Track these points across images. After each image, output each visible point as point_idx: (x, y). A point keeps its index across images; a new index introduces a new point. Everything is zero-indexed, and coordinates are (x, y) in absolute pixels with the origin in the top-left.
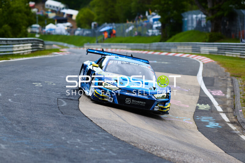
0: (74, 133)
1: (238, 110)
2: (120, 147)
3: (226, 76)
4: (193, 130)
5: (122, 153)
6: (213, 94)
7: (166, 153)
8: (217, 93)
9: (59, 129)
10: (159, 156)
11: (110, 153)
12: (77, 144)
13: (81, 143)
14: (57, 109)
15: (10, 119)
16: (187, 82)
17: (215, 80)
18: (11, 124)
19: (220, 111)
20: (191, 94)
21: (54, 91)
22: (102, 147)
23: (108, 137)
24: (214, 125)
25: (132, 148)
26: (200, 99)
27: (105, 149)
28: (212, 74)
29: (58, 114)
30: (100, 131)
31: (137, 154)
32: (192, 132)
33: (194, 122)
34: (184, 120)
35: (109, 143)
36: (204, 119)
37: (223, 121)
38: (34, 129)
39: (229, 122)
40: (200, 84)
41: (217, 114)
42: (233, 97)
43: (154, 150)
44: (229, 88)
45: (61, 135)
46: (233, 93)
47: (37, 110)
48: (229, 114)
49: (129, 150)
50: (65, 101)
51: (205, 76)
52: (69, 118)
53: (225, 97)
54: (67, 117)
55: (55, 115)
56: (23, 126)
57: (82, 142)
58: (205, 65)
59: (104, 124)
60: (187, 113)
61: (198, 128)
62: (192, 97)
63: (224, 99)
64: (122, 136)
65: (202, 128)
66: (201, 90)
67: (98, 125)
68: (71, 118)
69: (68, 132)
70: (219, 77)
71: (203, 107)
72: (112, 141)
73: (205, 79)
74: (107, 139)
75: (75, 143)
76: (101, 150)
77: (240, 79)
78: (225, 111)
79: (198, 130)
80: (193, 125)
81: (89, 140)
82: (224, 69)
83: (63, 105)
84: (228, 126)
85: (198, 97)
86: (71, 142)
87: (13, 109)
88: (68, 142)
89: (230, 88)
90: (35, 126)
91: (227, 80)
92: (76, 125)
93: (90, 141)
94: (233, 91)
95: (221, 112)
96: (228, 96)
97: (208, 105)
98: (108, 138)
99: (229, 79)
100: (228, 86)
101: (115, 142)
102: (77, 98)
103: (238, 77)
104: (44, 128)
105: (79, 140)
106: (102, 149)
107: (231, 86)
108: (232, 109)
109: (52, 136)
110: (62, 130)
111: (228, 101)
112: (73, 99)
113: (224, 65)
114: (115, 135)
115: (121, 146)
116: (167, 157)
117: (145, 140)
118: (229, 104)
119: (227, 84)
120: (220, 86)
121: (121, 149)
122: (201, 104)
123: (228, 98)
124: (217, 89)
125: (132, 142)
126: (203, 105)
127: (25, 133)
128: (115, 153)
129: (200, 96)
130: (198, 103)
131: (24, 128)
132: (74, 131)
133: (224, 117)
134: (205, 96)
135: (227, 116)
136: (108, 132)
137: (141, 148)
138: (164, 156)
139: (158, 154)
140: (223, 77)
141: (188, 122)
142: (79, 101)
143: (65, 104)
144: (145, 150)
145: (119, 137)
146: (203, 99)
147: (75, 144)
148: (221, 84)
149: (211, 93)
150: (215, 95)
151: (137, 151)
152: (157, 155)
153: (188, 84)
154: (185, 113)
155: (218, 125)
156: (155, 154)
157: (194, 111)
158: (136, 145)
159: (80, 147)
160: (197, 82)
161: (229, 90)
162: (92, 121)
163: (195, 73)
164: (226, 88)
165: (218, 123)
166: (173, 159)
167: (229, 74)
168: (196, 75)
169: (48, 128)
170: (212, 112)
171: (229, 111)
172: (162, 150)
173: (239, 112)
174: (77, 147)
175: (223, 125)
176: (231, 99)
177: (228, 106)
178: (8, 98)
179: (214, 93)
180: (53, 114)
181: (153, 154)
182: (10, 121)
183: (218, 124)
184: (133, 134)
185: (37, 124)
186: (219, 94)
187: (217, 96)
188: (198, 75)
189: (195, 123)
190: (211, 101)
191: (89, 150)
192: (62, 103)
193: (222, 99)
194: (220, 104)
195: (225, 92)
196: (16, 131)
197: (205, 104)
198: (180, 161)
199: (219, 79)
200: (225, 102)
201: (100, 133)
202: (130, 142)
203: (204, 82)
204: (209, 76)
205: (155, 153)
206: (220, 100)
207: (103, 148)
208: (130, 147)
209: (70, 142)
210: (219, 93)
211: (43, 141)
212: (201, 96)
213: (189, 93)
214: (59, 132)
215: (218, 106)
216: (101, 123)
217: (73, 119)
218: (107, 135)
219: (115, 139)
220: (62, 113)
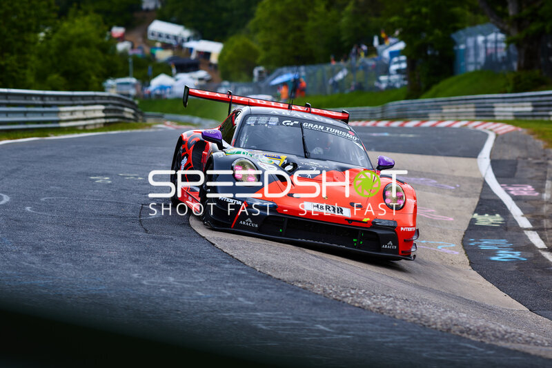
0: (165, 267)
2: (268, 290)
3: (544, 156)
4: (460, 267)
5: (269, 300)
6: (512, 193)
7: (375, 300)
8: (523, 190)
9: (130, 259)
10: (357, 305)
11: (240, 301)
12: (165, 285)
13: (176, 283)
14: (137, 225)
15: (17, 244)
16: (453, 171)
17: (519, 166)
18: (19, 252)
19: (525, 227)
20: (460, 194)
22: (224, 291)
23: (243, 273)
24: (510, 256)
26: (480, 204)
27: (229, 294)
28: (512, 153)
29: (135, 233)
30: (228, 262)
31: (305, 302)
32: (457, 270)
33: (464, 252)
34: (439, 247)
35: (242, 284)
36: (486, 244)
37: (531, 247)
38: (71, 259)
39: (544, 250)
40: (483, 175)
41: (517, 233)
43: (348, 294)
44: (549, 180)
45: (131, 269)
47: (88, 227)
48: (546, 233)
49: (288, 295)
51: (497, 157)
52: (160, 239)
53: (539, 199)
54: (155, 238)
55: (128, 235)
56: (45, 256)
57: (178, 282)
58: (499, 139)
59: (240, 249)
60: (448, 234)
61: (471, 264)
62: (463, 201)
63: (536, 202)
64: (279, 270)
65: (480, 262)
66: (485, 185)
67: (225, 251)
68: (165, 239)
69: (151, 265)
70: (530, 159)
71: (485, 220)
72: (251, 279)
73: (495, 164)
74: (239, 276)
75: (161, 283)
76: (221, 295)
78: (537, 227)
79: (470, 268)
80: (460, 256)
81: (195, 279)
82: (541, 144)
84: (543, 257)
85: (476, 200)
86: (152, 283)
87: (31, 224)
88: (145, 282)
90: (76, 254)
91: (547, 164)
92: (173, 252)
93: (197, 281)
95: (527, 229)
96: (547, 196)
97: (498, 215)
98: (244, 275)
100: (548, 176)
101: (257, 281)
104: (93, 258)
105: (171, 279)
106: (223, 293)
109: (110, 271)
110: (136, 261)
111: (545, 205)
113: (542, 135)
114: (262, 270)
115: (269, 288)
116: (378, 306)
117: (331, 277)
118: (547, 211)
119: (546, 172)
120: (530, 176)
121: (268, 293)
122: (481, 213)
123: (545, 200)
124: (523, 182)
125: (300, 282)
126: (487, 215)
127: (46, 267)
128: (252, 301)
129: (480, 198)
130: (475, 212)
131: (47, 258)
132: (165, 262)
133: (535, 239)
134: (492, 197)
135: (541, 236)
136: (246, 263)
137: (320, 291)
138: (369, 306)
139: (356, 302)
140: (538, 159)
141: (448, 251)
144: (326, 295)
145: (269, 273)
146: (488, 204)
147: (161, 286)
148: (532, 172)
149: (507, 191)
150: (516, 194)
151: (307, 296)
152: (353, 304)
153: (456, 174)
154: (444, 232)
155: (519, 256)
156: (349, 302)
157: (466, 228)
158: (307, 286)
159: (170, 292)
160: (478, 170)
161: (549, 185)
162: (214, 244)
163: (474, 153)
164: (544, 180)
165: (519, 251)
166: (391, 310)
167: (551, 152)
168: (475, 156)
169: (104, 259)
170: (507, 229)
171: (547, 225)
172: (369, 296)
174: (163, 290)
175: (530, 255)
177: (544, 217)
178: (25, 205)
179: (515, 191)
180: (124, 233)
181: (344, 302)
182: (18, 245)
183: (518, 254)
184: (307, 268)
185: (79, 251)
186: (525, 193)
187: (521, 196)
188: (480, 156)
189: (466, 253)
190: (505, 206)
191: (190, 296)
193: (533, 202)
194: (526, 212)
195: (540, 189)
196: (27, 264)
197: (492, 213)
198: (406, 313)
199: (528, 163)
200: (537, 209)
201: (227, 266)
202: (293, 282)
203: (494, 170)
204: (507, 157)
205: (349, 300)
206: (528, 205)
207: (226, 292)
208: (292, 289)
209: (149, 282)
210: (527, 190)
211: (86, 280)
212: (483, 197)
213: (457, 193)
214: (129, 265)
215: (523, 216)
216: (234, 248)
217: (169, 241)
218: (242, 269)
219: (258, 276)
220: (146, 231)
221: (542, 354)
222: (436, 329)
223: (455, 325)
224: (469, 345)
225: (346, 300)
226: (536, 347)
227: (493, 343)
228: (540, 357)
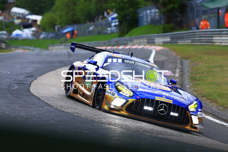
0: (20, 109)
1: (186, 86)
3: (176, 59)
5: (63, 121)
7: (107, 120)
8: (167, 73)
9: (5, 106)
10: (100, 122)
11: (51, 122)
12: (20, 116)
14: (8, 92)
17: (165, 63)
21: (8, 78)
23: (52, 110)
25: (75, 117)
27: (47, 119)
28: (162, 58)
29: (7, 95)
30: (46, 106)
42: (182, 75)
43: (96, 118)
46: (181, 72)
49: (71, 118)
50: (17, 85)
51: (157, 60)
52: (18, 97)
53: (174, 77)
54: (15, 97)
55: (4, 96)
57: (25, 115)
58: (157, 52)
59: (51, 100)
64: (67, 108)
67: (45, 101)
69: (14, 108)
70: (170, 60)
72: (56, 112)
73: (155, 63)
75: (18, 116)
77: (189, 60)
82: (174, 54)
83: (15, 88)
86: (15, 115)
88: (11, 115)
89: (179, 68)
91: (177, 62)
92: (23, 102)
94: (182, 71)
96: (177, 75)
98: (53, 111)
99: (179, 61)
100: (177, 67)
101: (58, 113)
102: (29, 83)
103: (187, 59)
105: (23, 114)
106: (44, 119)
107: (180, 66)
108: (180, 85)
112: (25, 83)
113: (174, 50)
114: (60, 109)
115: (63, 116)
116: (108, 122)
119: (176, 66)
120: (170, 67)
121: (63, 118)
123: (177, 77)
125: (76, 113)
128: (56, 122)
132: (20, 107)
136: (54, 106)
137: (84, 117)
138: (105, 122)
140: (173, 60)
142: (30, 84)
143: (16, 87)
144: (87, 118)
145: (63, 110)
148: (171, 66)
151: (79, 119)
152: (98, 122)
158: (79, 115)
159: (22, 119)
161: (178, 70)
162: (40, 99)
164: (176, 69)
167: (179, 57)
172: (105, 118)
173: (187, 88)
174: (19, 118)
176: (179, 77)
180: (2, 95)
181: (94, 121)
191: (31, 120)
192: (14, 87)
193: (171, 78)
195: (174, 72)
198: (120, 125)
199: (169, 62)
201: (45, 107)
202: (73, 113)
204: (160, 60)
205: (97, 120)
208: (73, 116)
209: (13, 115)
210: (169, 73)
216: (49, 100)
217: (21, 98)
218: (52, 109)
219: (59, 111)
220: (12, 94)
221: (177, 140)
222: (133, 131)
223: (140, 129)
224: (146, 137)
225: (95, 120)
226: (174, 137)
227: (156, 136)
228: (176, 141)
